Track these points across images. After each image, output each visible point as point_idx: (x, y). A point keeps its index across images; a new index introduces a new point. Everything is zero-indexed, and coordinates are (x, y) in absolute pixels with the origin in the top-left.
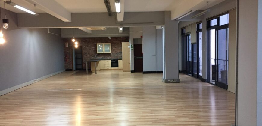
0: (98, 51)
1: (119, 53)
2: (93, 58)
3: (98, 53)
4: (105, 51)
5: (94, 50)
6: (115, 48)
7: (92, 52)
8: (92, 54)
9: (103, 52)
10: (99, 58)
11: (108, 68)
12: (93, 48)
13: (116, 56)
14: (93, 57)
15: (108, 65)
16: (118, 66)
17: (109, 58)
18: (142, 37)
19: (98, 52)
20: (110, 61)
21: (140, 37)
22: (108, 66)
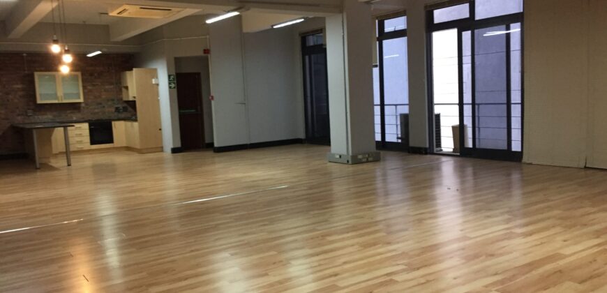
0: (41, 95)
1: (108, 100)
2: (19, 118)
3: (39, 101)
4: (66, 95)
5: (21, 93)
6: (94, 85)
7: (16, 101)
8: (17, 108)
9: (57, 98)
10: (40, 117)
11: (79, 146)
12: (19, 86)
13: (96, 111)
14: (19, 115)
15: (78, 139)
16: (111, 141)
17: (75, 119)
18: (207, 51)
19: (41, 100)
20: (86, 126)
21: (201, 53)
22: (80, 142)
